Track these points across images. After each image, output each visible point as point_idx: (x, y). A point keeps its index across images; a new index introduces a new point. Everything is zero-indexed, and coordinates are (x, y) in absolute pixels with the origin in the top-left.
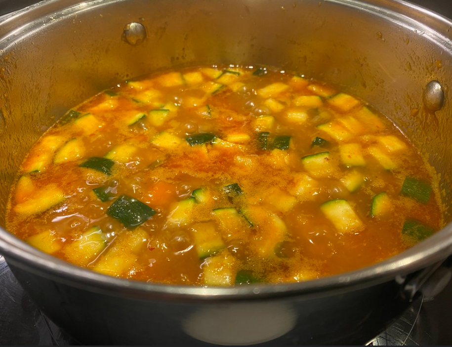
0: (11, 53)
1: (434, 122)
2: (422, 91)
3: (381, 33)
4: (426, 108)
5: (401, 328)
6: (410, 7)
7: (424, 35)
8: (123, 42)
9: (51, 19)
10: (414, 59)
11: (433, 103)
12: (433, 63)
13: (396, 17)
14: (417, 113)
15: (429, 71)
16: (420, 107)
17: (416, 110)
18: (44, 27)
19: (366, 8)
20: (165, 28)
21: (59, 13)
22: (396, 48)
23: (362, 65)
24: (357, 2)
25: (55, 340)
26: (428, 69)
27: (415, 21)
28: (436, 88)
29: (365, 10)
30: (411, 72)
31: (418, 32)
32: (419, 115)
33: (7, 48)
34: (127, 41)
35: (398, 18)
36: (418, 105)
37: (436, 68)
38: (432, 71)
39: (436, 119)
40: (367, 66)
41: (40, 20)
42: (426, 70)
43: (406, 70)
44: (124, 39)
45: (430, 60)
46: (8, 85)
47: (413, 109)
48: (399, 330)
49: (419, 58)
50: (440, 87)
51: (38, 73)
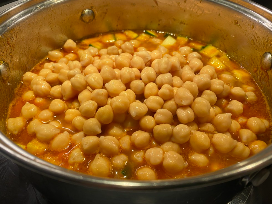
0: (14, 29)
1: (267, 77)
2: (260, 58)
3: (237, 21)
4: (262, 68)
5: (240, 199)
6: (256, 6)
7: (263, 24)
8: (81, 21)
9: (38, 8)
10: (256, 38)
11: (266, 66)
12: (267, 41)
13: (247, 12)
14: (256, 71)
15: (265, 46)
16: (259, 67)
17: (256, 69)
18: (34, 12)
19: (229, 4)
20: (106, 13)
21: (43, 4)
22: (246, 30)
23: (225, 39)
24: (223, 1)
25: (38, 199)
26: (264, 45)
27: (258, 15)
28: (269, 57)
29: (228, 6)
30: (255, 45)
31: (260, 22)
32: (258, 71)
33: (11, 26)
34: (83, 20)
35: (248, 12)
36: (257, 66)
37: (270, 44)
38: (267, 46)
39: (267, 75)
40: (228, 40)
41: (31, 9)
42: (263, 45)
43: (251, 44)
44: (81, 19)
45: (266, 39)
46: (12, 48)
47: (255, 68)
48: (239, 200)
49: (259, 37)
50: (271, 56)
51: (30, 40)
